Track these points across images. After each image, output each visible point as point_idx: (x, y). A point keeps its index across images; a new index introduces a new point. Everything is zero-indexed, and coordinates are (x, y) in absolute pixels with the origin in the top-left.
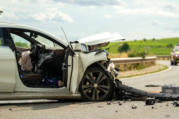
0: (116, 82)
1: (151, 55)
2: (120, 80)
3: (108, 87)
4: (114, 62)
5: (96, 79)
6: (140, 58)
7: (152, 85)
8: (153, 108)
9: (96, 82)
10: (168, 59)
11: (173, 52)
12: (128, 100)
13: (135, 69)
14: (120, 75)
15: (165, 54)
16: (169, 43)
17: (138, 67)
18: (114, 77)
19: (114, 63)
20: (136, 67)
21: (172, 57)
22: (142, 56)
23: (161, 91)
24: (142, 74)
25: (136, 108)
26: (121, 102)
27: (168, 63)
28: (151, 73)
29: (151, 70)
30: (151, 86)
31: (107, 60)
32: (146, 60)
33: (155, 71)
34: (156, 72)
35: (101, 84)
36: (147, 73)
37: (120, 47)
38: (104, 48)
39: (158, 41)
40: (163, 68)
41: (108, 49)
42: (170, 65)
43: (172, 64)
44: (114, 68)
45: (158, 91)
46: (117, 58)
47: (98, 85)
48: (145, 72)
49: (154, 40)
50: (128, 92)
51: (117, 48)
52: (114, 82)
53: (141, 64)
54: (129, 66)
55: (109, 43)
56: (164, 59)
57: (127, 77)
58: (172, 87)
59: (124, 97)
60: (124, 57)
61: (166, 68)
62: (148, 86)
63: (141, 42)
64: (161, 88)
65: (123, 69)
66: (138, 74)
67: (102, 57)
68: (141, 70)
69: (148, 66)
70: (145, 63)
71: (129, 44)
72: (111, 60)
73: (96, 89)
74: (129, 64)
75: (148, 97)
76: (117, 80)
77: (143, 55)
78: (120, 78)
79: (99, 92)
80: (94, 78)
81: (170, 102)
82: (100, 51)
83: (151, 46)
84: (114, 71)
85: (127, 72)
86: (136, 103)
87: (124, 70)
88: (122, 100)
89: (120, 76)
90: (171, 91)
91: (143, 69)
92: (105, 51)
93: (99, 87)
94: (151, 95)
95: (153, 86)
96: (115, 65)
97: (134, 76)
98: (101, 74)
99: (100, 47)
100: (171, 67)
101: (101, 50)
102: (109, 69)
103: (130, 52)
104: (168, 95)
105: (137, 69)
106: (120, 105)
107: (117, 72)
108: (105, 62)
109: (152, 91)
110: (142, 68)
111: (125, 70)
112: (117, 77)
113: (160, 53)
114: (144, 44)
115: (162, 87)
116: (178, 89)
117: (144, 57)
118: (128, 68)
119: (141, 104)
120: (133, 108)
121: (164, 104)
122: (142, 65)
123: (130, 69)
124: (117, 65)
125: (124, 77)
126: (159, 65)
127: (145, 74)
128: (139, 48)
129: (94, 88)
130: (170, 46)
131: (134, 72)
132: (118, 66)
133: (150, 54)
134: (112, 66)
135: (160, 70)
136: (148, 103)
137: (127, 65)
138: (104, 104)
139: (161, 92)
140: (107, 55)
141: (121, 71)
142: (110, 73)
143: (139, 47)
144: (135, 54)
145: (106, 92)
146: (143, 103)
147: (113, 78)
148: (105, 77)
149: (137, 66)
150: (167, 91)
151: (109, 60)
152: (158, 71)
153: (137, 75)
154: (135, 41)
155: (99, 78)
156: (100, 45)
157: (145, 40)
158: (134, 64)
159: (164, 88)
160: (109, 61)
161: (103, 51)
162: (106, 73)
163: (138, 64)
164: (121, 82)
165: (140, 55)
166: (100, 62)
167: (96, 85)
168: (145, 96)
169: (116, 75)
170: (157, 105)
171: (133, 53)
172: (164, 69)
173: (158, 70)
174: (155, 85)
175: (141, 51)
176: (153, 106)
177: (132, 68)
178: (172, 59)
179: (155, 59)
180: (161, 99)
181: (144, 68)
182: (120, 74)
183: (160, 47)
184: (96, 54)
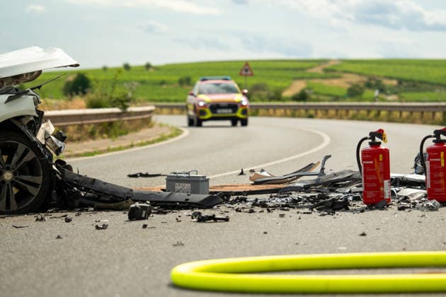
0: (57, 167)
1: (143, 103)
2: (68, 161)
3: (39, 180)
4: (54, 119)
5: (9, 161)
6: (117, 110)
7: (144, 173)
8: (145, 226)
9: (8, 169)
10: (181, 113)
11: (192, 94)
12: (87, 211)
13: (105, 135)
14: (69, 151)
15: (176, 101)
16: (183, 75)
17: (112, 131)
18: (54, 155)
19: (52, 122)
20: (107, 132)
21: (191, 107)
22: (121, 106)
23: (164, 187)
24: (120, 149)
25: (105, 227)
26: (70, 215)
27: (181, 120)
28: (142, 145)
29: (141, 138)
30: (142, 175)
31: (35, 114)
32: (130, 114)
33: (151, 139)
34: (153, 142)
35: (21, 171)
36: (132, 146)
37: (68, 84)
38: (28, 86)
39: (157, 69)
40: (169, 133)
41: (39, 87)
42: (184, 127)
43: (191, 123)
44: (53, 135)
45: (157, 186)
46: (60, 109)
47: (15, 174)
48: (129, 143)
49: (148, 66)
50: (87, 190)
51: (62, 85)
52: (54, 167)
53: (119, 124)
54: (90, 129)
55: (40, 72)
56: (171, 113)
57: (86, 154)
58: (189, 177)
59: (77, 202)
60: (78, 107)
61: (178, 132)
62: (135, 176)
63: (119, 71)
64: (163, 179)
65: (75, 136)
66: (112, 147)
67: (25, 106)
68: (119, 137)
69: (136, 129)
70: (129, 121)
71: (91, 77)
72: (47, 113)
73: (8, 185)
74: (89, 124)
75: (135, 201)
76: (61, 163)
77: (123, 102)
78: (69, 156)
79: (15, 191)
80: (5, 158)
81: (185, 213)
82: (19, 94)
83: (143, 82)
84: (53, 142)
85: (85, 143)
86: (105, 217)
87: (79, 139)
88: (71, 209)
89: (67, 153)
90: (188, 186)
91: (124, 137)
92: (31, 92)
93: (16, 179)
94: (142, 197)
95: (147, 175)
96: (54, 126)
97: (101, 152)
98: (21, 148)
99: (17, 83)
100: (187, 131)
101: (20, 91)
102: (40, 137)
103: (91, 96)
104: (179, 196)
105: (110, 137)
106: (68, 221)
107: (60, 144)
108: (32, 118)
109: (144, 187)
110: (121, 134)
111: (81, 137)
112: (61, 155)
113: (162, 97)
114: (125, 75)
115: (166, 177)
116: (202, 181)
117: (125, 107)
118: (87, 133)
119: (116, 219)
120: (97, 228)
121: (172, 216)
122: (120, 127)
123: (92, 135)
124: (60, 127)
125: (77, 155)
126: (161, 125)
127: (127, 148)
128: (113, 87)
129: (4, 182)
130: (187, 82)
131: (101, 143)
132: (64, 128)
133: (139, 101)
134: (48, 128)
135: (162, 139)
136: (135, 215)
137: (85, 126)
138: (29, 220)
139: (164, 190)
140: (37, 102)
141: (72, 140)
142: (44, 146)
143: (115, 83)
144: (105, 99)
145: (35, 191)
146: (122, 216)
147: (51, 157)
148: (31, 156)
149: (108, 128)
150: (178, 186)
151: (41, 113)
152: (159, 140)
153: (108, 150)
154: (105, 69)
155: (15, 158)
156: (17, 78)
157: (127, 67)
158: (101, 124)
159: (173, 180)
160: (40, 118)
161: (26, 93)
162: (34, 146)
163: (111, 124)
164: (69, 168)
165: (115, 102)
166: (19, 118)
167: (8, 176)
168: (128, 198)
169: (58, 151)
170: (155, 219)
171: (100, 97)
172: (171, 136)
173: (158, 137)
174: (150, 173)
175: (118, 93)
176: (145, 222)
177: (97, 134)
178: (191, 113)
179: (150, 112)
180: (165, 205)
181: (126, 133)
182: (68, 148)
183: (163, 83)
184: (9, 100)
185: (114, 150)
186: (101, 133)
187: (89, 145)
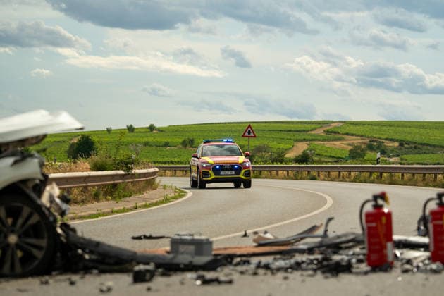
0: (63, 230)
1: (146, 165)
2: (72, 223)
3: (43, 243)
4: (59, 181)
5: (14, 224)
6: (121, 172)
7: (148, 235)
8: (149, 289)
9: (13, 232)
10: (185, 176)
11: (196, 157)
12: (91, 273)
13: (109, 197)
14: (74, 213)
15: (179, 163)
16: (187, 136)
17: (116, 193)
18: (59, 217)
19: (58, 185)
20: (111, 194)
21: (194, 169)
22: (125, 168)
23: (168, 248)
24: (124, 210)
25: (109, 290)
26: (75, 278)
27: (185, 182)
28: (145, 206)
29: (145, 200)
30: (146, 237)
31: (42, 178)
32: (134, 176)
33: (154, 201)
34: (156, 204)
35: (26, 234)
36: (136, 208)
37: (72, 146)
38: (33, 149)
39: (160, 130)
40: (173, 195)
41: (44, 150)
42: (189, 189)
43: (194, 185)
44: (59, 197)
45: (162, 248)
46: (65, 171)
47: (20, 237)
48: (133, 205)
49: (152, 128)
50: (91, 252)
51: (66, 147)
52: (59, 231)
53: (123, 186)
54: (94, 191)
55: (45, 136)
56: (175, 175)
57: (90, 216)
58: (193, 240)
59: (81, 265)
60: (82, 170)
61: (181, 193)
62: (139, 238)
63: (121, 132)
64: (167, 241)
65: (80, 198)
66: (116, 209)
67: (30, 169)
68: (123, 199)
69: (140, 191)
70: (132, 182)
71: (95, 139)
72: (52, 176)
73: (13, 249)
74: (93, 186)
75: (138, 263)
76: (65, 226)
77: (127, 164)
78: (73, 219)
79: (19, 254)
80: (10, 221)
81: (190, 275)
82: (24, 157)
83: (146, 144)
84: (57, 204)
85: (89, 205)
86: (109, 280)
87: (83, 201)
88: (75, 272)
89: (72, 215)
90: (192, 248)
91: (128, 199)
92: (36, 155)
93: (22, 242)
94: (146, 260)
95: (150, 237)
96: (60, 188)
97: (104, 214)
98: (26, 211)
99: (23, 146)
100: (190, 193)
101: (26, 154)
102: (45, 200)
103: (95, 158)
104: (184, 259)
105: (114, 199)
106: (72, 283)
107: (64, 206)
108: (38, 182)
109: (148, 249)
110: (124, 196)
111: (86, 200)
112: (65, 218)
113: (166, 159)
114: (129, 138)
115: (169, 239)
116: (206, 243)
117: (129, 169)
118: (91, 195)
119: (120, 283)
120: (102, 291)
121: (175, 278)
122: (124, 189)
123: (96, 197)
124: (64, 189)
125: (82, 218)
126: (165, 187)
127: (131, 210)
128: (118, 149)
129: (8, 245)
130: (190, 143)
131: (105, 205)
132: (68, 190)
133: (143, 163)
134: (54, 190)
135: (166, 200)
136: (139, 278)
137: (89, 188)
138: (33, 283)
139: (168, 252)
140: (42, 165)
141: (76, 202)
142: (48, 209)
143: (119, 145)
144: (109, 161)
145: (39, 254)
146: (127, 278)
147: (55, 220)
148: (35, 218)
149: (112, 190)
150: (182, 248)
151: (46, 177)
152: (162, 202)
153: (112, 212)
154: (109, 131)
155: (20, 221)
156: (23, 142)
157: (131, 129)
158: (105, 186)
159: (176, 243)
160: (45, 181)
161: (31, 156)
162: (38, 208)
163: (115, 185)
164: (74, 230)
165: (118, 164)
166: (24, 181)
167: (13, 239)
168: (132, 260)
169: (63, 213)
170: (159, 281)
171: (104, 159)
172: (175, 198)
173: (162, 199)
174: (154, 235)
175: (122, 154)
176: (149, 285)
177: (101, 196)
178: (195, 175)
179: (154, 173)
180: (169, 268)
181: (130, 195)
182: (72, 209)
183: (166, 145)
184: (15, 162)
185: (118, 212)
186: (105, 195)
187: (93, 207)
